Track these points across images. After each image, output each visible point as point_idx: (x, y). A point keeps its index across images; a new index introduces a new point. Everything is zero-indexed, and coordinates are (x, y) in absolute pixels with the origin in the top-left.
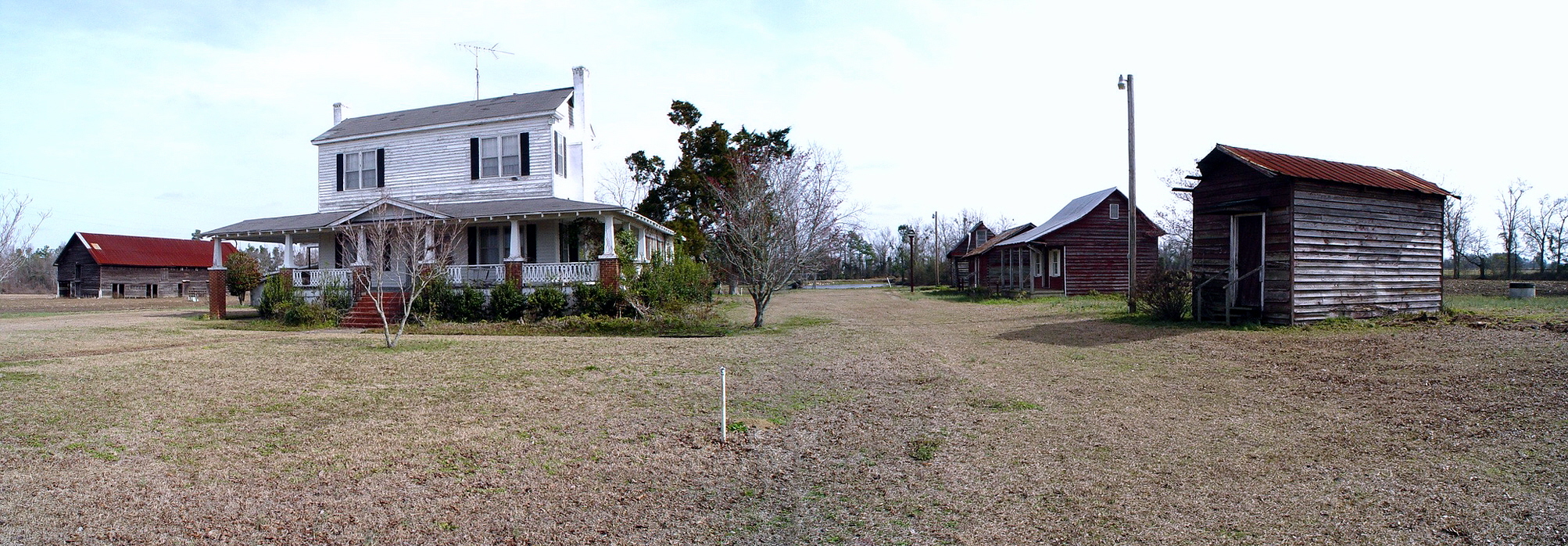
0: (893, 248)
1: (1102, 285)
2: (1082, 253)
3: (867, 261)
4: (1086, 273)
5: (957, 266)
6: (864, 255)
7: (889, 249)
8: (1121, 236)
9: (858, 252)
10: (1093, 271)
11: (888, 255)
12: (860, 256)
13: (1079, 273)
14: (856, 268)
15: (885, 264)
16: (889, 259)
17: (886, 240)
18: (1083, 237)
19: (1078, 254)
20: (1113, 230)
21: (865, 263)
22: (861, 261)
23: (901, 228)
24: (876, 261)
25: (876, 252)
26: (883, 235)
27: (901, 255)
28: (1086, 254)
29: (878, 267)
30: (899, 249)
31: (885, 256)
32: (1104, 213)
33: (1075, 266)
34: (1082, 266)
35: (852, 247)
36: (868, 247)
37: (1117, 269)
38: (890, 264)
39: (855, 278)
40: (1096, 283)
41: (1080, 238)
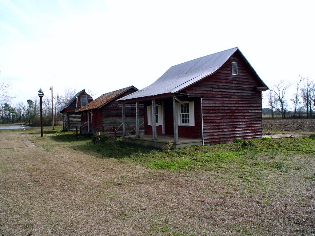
0: (25, 110)
1: (228, 133)
2: (214, 105)
3: (13, 116)
4: (217, 123)
5: (68, 117)
6: (11, 113)
7: (23, 111)
8: (239, 90)
9: (8, 112)
10: (222, 120)
11: (22, 113)
12: (9, 114)
13: (212, 123)
14: (7, 119)
15: (21, 117)
16: (23, 115)
17: (21, 107)
18: (214, 90)
19: (212, 105)
20: (234, 85)
21: (12, 117)
22: (10, 116)
23: (28, 101)
24: (17, 116)
25: (17, 112)
26: (20, 104)
27: (28, 113)
28: (217, 105)
29: (18, 118)
30: (28, 110)
31: (21, 113)
32: (229, 69)
33: (209, 116)
34: (215, 116)
35: (5, 110)
36: (13, 110)
37: (237, 119)
38: (23, 117)
39: (7, 123)
40: (224, 131)
41: (212, 91)
